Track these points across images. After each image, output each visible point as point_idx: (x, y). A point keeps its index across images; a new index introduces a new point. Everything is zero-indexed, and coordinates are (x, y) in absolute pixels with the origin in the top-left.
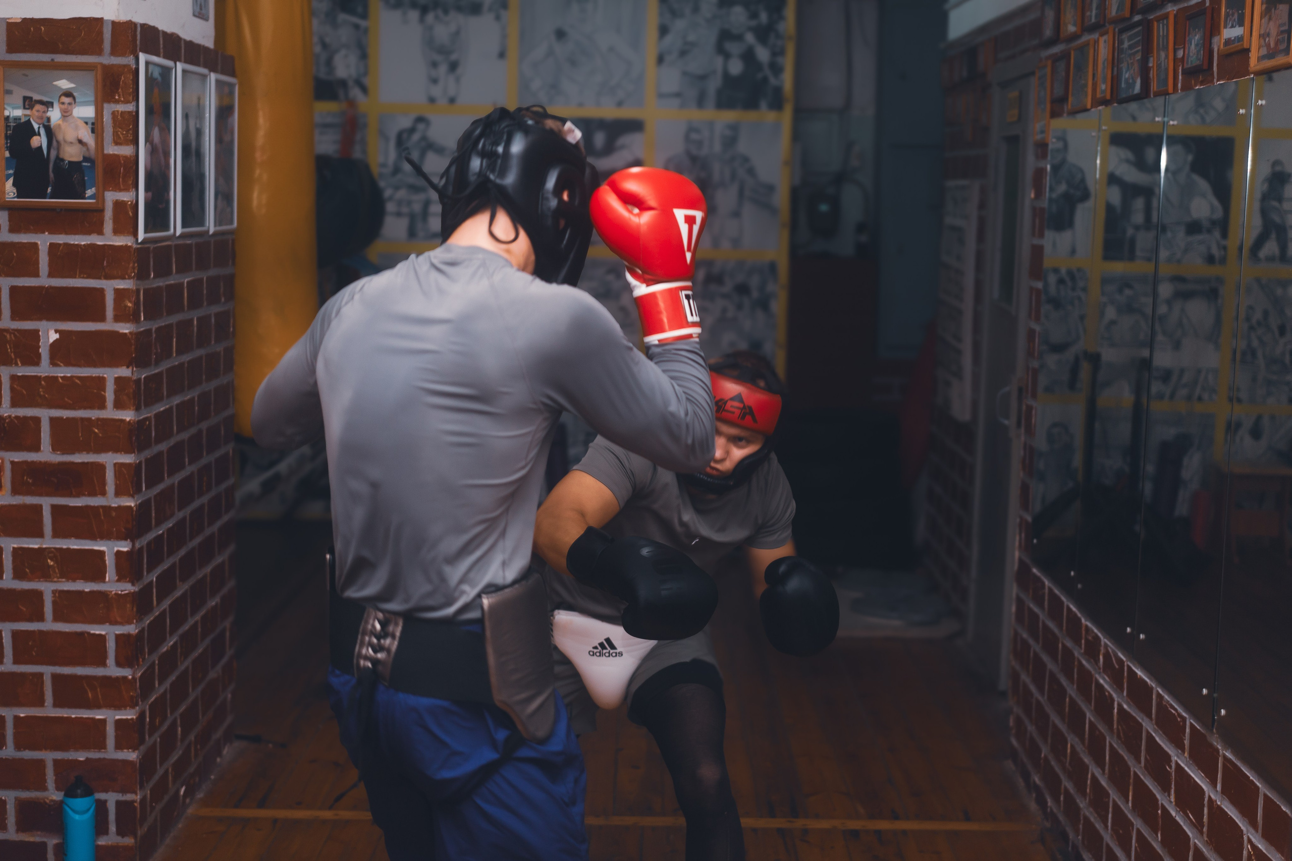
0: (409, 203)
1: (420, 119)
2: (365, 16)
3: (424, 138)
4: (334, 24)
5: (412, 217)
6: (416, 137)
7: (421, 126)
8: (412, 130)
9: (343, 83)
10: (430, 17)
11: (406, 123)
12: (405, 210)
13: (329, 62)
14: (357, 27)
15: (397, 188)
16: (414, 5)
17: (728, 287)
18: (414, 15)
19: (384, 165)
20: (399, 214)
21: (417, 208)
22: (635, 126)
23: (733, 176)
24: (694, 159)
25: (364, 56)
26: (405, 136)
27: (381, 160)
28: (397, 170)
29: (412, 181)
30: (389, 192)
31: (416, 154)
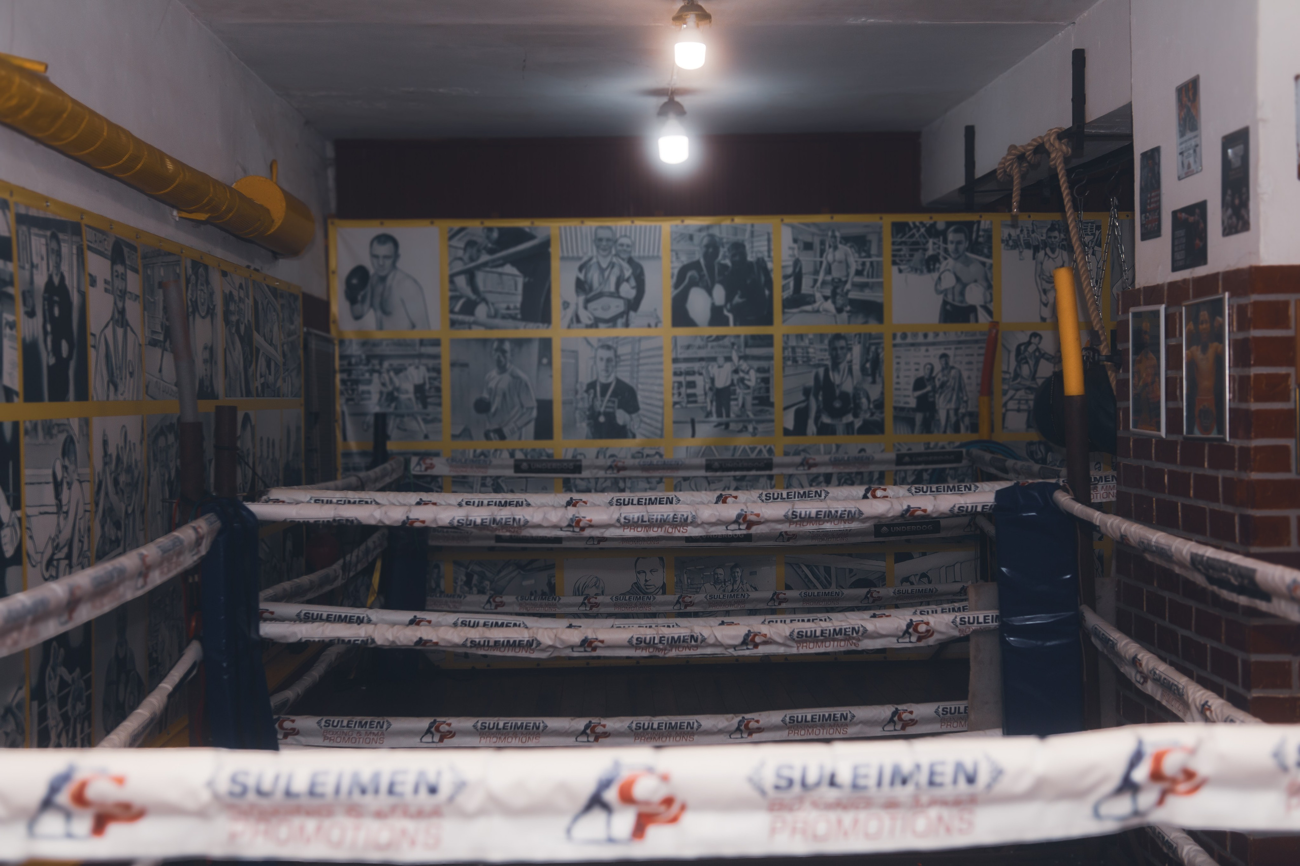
0: (1027, 401)
1: (1035, 335)
2: (989, 256)
3: (1038, 349)
4: (967, 262)
5: (1029, 412)
6: (1031, 349)
7: (1035, 340)
8: (1029, 343)
9: (973, 309)
10: (1041, 254)
11: (1023, 338)
12: (1024, 407)
13: (962, 293)
14: (984, 264)
15: (1017, 390)
16: (1028, 246)
18: (1028, 253)
19: (1007, 372)
20: (1019, 410)
25: (990, 287)
26: (1022, 348)
27: (1005, 368)
28: (1017, 375)
29: (1028, 383)
30: (1011, 393)
31: (1032, 363)
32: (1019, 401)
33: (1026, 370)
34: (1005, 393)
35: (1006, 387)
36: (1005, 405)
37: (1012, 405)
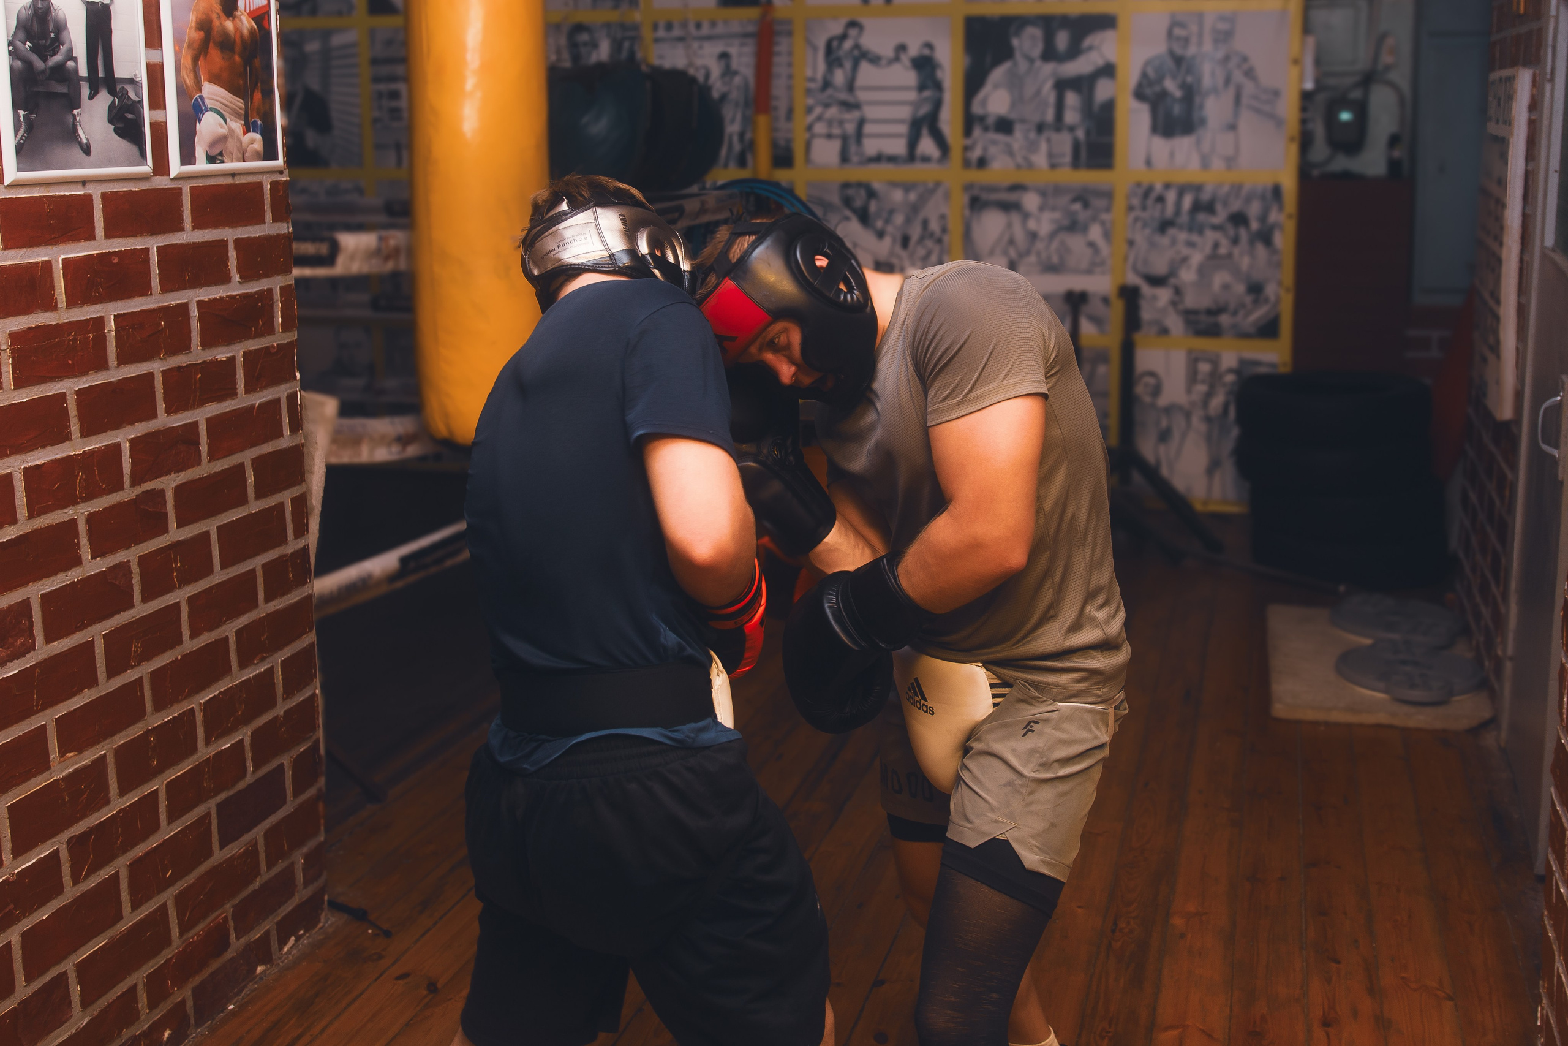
0: (841, 123)
1: (853, 24)
3: (857, 46)
5: (845, 139)
6: (848, 45)
7: (853, 32)
8: (843, 37)
11: (836, 28)
12: (836, 131)
15: (827, 106)
17: (1220, 217)
19: (812, 80)
20: (829, 136)
21: (850, 128)
22: (1106, 22)
23: (1228, 81)
24: (1178, 60)
26: (835, 44)
27: (809, 73)
28: (827, 84)
29: (843, 96)
30: (818, 110)
31: (848, 65)
32: (830, 123)
33: (839, 77)
34: (809, 110)
35: (810, 101)
36: (810, 128)
37: (820, 128)
